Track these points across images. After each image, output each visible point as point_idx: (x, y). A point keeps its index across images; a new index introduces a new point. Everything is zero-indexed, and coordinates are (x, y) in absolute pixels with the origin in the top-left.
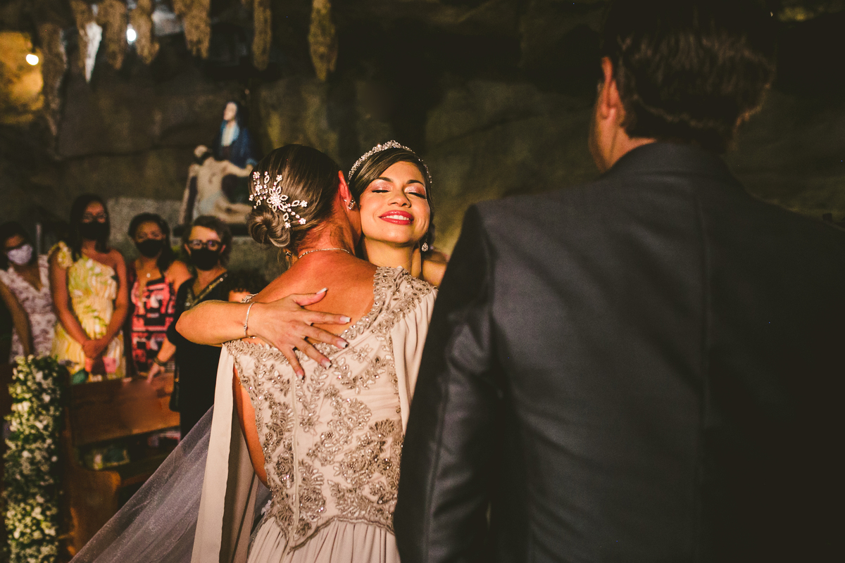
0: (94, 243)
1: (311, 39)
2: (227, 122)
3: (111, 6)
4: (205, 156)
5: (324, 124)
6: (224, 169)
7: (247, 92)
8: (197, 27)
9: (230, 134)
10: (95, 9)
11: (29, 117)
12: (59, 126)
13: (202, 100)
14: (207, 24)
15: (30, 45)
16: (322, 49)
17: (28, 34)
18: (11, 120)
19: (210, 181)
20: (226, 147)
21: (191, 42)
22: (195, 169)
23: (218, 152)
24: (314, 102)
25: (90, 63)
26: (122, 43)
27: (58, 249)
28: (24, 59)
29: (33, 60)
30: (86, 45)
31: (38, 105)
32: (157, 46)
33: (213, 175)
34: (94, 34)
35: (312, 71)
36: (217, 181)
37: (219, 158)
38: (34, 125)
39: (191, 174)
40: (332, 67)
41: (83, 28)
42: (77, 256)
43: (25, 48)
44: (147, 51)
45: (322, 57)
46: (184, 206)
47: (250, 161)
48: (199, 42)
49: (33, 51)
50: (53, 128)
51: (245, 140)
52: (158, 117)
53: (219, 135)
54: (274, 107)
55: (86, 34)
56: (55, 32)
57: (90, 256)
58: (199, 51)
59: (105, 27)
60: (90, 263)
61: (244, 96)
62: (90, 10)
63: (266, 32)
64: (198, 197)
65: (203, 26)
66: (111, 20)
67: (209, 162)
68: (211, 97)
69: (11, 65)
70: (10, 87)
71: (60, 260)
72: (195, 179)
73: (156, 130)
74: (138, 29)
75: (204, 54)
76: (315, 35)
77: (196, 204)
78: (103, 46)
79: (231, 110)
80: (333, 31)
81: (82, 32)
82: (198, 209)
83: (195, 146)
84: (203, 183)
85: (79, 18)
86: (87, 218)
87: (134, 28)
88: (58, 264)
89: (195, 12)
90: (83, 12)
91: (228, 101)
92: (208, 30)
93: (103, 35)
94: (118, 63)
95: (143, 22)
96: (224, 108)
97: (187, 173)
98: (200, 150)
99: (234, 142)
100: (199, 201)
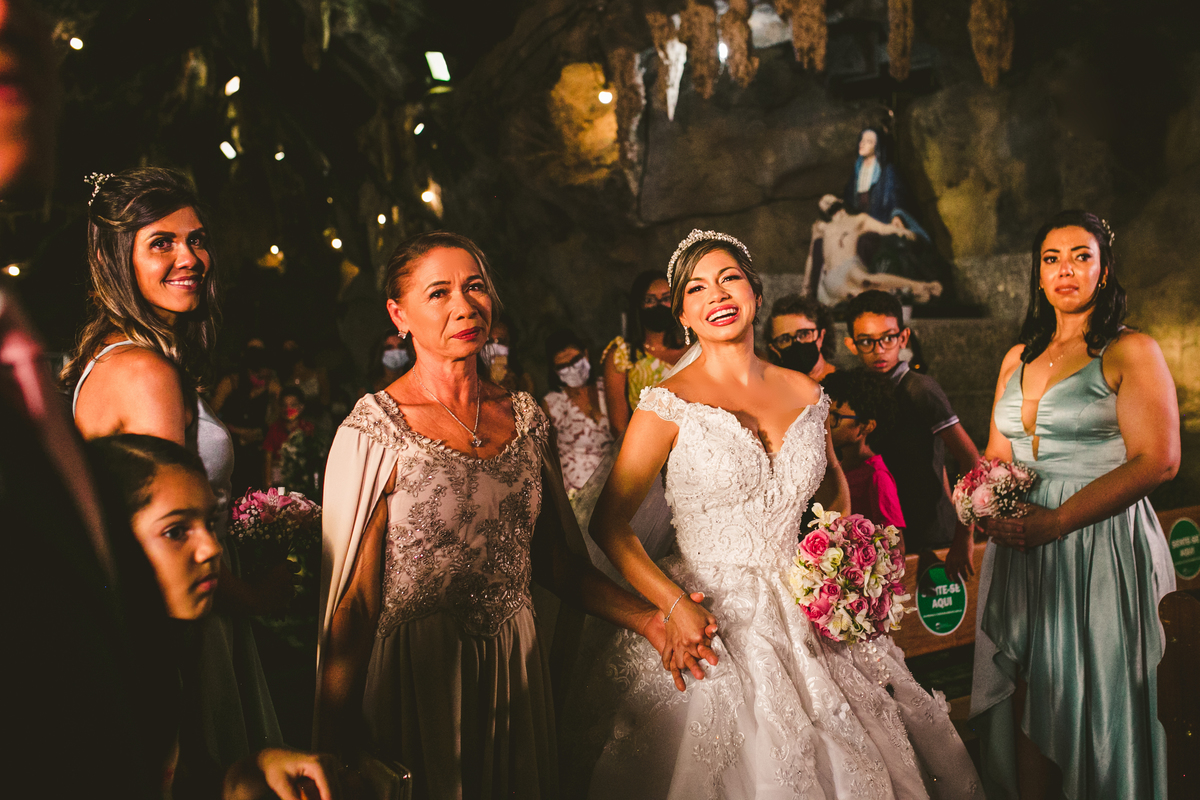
0: (660, 336)
1: (972, 27)
2: (865, 158)
3: (697, 14)
4: (834, 209)
5: (1004, 150)
6: (861, 226)
7: (891, 113)
8: (808, 29)
9: (868, 175)
10: (677, 20)
11: (603, 173)
12: (640, 181)
13: (829, 130)
14: (822, 23)
15: (602, 79)
16: (989, 40)
17: (596, 65)
18: (581, 179)
19: (841, 244)
20: (864, 194)
21: (801, 50)
22: (820, 228)
23: (852, 203)
24: (989, 118)
25: (673, 95)
26: (712, 62)
27: (615, 346)
28: (596, 97)
29: (606, 97)
30: (666, 70)
31: (614, 157)
32: (756, 63)
33: (845, 234)
34: (676, 54)
35: (976, 74)
36: (850, 242)
37: (853, 211)
38: (609, 182)
39: (815, 236)
40: (1006, 65)
41: (663, 48)
42: (639, 354)
43: (596, 84)
44: (743, 70)
45: (989, 51)
46: (806, 281)
47: (896, 211)
48: (812, 49)
49: (606, 87)
50: (634, 186)
51: (889, 183)
52: (770, 159)
53: (853, 177)
54: (931, 132)
55: (667, 57)
56: (630, 58)
57: (656, 355)
58: (811, 61)
59: (689, 43)
60: (656, 364)
61: (886, 120)
62: (671, 23)
63: (906, 26)
64: (825, 267)
65: (815, 26)
66: (697, 33)
67: (840, 216)
68: (842, 126)
69: (581, 107)
70: (581, 135)
71: (616, 361)
72: (820, 243)
73: (767, 177)
74: (730, 42)
75: (819, 65)
76: (978, 20)
77: (822, 276)
78: (688, 69)
79: (869, 141)
80: (1005, 11)
81: (661, 54)
82: (824, 284)
83: (820, 196)
84: (831, 247)
85: (657, 34)
86: (649, 301)
87: (725, 42)
88: (615, 366)
89: (804, 8)
90: (662, 28)
91: (865, 128)
92: (824, 31)
93: (688, 55)
94: (709, 90)
95: (736, 30)
96: (860, 138)
97: (810, 234)
98: (827, 201)
99: (873, 186)
100: (825, 272)
